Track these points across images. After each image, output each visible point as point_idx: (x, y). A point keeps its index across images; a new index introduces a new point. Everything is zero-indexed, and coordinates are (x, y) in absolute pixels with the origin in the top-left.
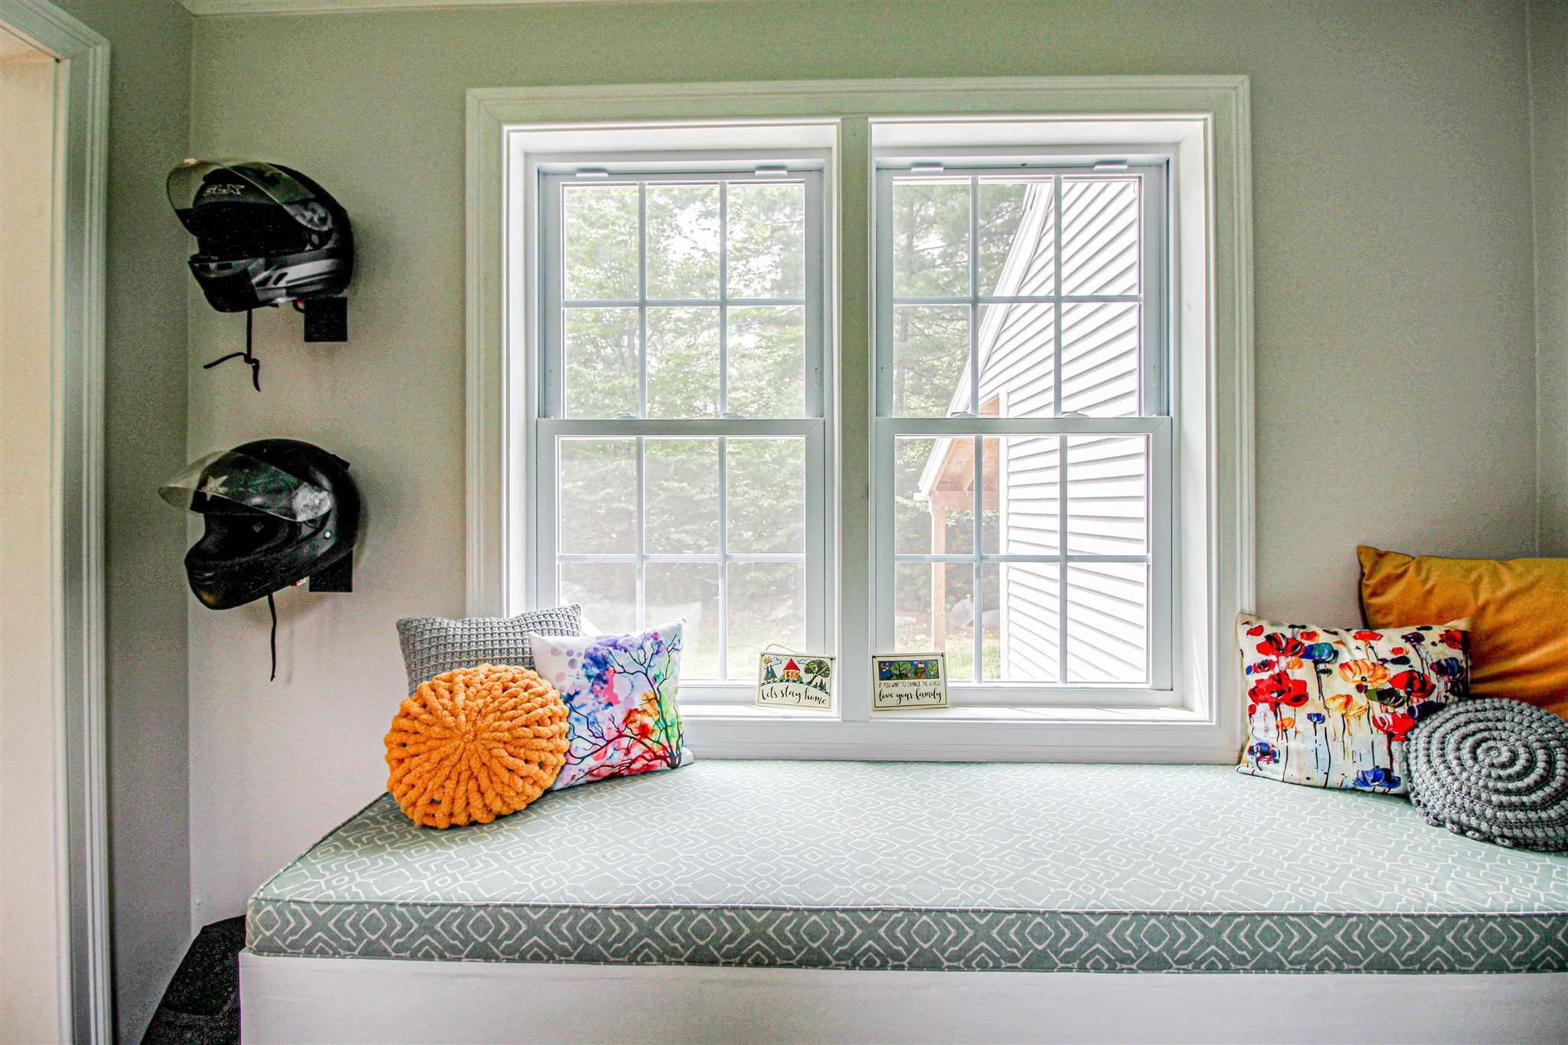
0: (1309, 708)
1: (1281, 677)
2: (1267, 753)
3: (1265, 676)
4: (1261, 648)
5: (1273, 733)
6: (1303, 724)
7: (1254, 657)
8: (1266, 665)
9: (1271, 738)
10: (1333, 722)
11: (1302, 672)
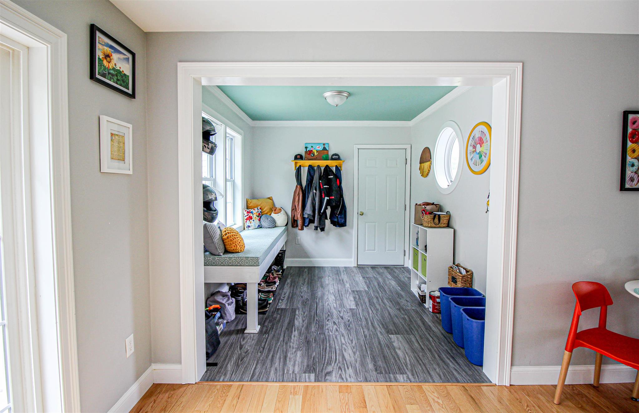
0: (253, 219)
1: (250, 216)
2: (249, 226)
3: (248, 216)
4: (247, 213)
5: (249, 224)
6: (253, 222)
7: (246, 214)
8: (248, 215)
9: (249, 225)
10: (255, 220)
11: (251, 215)
